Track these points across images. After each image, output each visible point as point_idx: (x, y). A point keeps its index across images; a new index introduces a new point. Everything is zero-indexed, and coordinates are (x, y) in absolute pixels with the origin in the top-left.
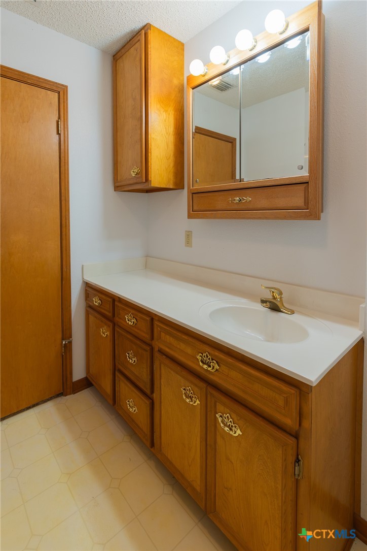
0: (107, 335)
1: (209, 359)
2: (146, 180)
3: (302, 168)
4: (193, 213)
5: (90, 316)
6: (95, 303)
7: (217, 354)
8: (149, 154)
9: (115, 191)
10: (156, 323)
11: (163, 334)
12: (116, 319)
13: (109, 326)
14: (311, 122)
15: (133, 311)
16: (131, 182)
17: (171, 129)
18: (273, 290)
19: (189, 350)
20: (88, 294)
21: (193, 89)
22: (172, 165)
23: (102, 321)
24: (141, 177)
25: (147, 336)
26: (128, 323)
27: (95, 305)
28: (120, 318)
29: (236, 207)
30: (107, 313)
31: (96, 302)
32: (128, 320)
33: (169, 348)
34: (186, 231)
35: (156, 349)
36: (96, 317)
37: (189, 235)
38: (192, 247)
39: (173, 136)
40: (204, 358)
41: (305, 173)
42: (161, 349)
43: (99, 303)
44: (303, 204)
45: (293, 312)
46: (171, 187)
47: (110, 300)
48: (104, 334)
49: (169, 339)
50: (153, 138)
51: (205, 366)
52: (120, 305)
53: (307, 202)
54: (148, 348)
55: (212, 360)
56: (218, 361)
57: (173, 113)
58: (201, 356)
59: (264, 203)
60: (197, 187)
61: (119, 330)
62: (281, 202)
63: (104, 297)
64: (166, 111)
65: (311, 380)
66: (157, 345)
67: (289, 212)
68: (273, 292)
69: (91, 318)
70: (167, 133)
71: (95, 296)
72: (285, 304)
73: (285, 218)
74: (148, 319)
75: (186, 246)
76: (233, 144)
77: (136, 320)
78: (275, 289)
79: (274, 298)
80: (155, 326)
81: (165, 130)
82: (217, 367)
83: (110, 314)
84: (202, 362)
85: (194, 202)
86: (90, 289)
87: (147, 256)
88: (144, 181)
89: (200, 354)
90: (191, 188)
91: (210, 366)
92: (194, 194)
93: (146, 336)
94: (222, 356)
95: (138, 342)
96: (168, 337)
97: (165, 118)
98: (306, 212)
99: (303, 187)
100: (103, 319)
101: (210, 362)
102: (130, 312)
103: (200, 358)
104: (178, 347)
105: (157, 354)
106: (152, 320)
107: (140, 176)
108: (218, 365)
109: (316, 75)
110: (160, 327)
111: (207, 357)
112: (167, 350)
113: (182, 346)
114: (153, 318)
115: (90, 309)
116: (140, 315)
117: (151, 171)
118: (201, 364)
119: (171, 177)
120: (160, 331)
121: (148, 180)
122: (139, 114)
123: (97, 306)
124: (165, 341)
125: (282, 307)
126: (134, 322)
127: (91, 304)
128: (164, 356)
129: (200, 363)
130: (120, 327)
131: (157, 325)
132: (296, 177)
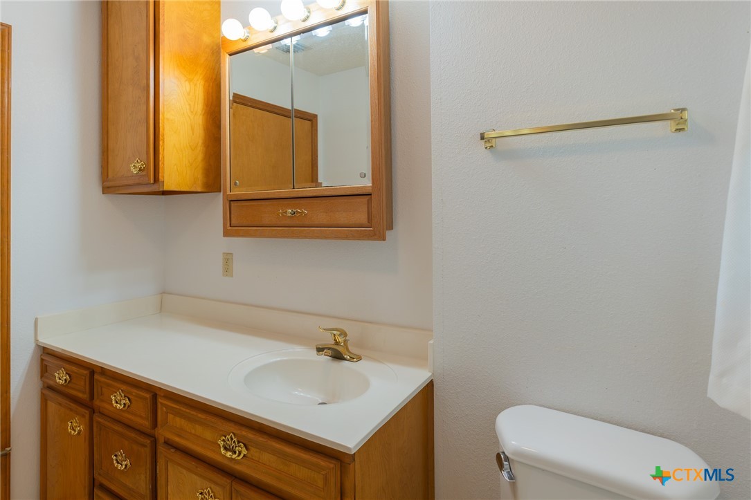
0: (79, 432)
1: (234, 442)
2: (155, 181)
3: (365, 176)
4: (232, 228)
5: (50, 403)
6: (58, 381)
7: (244, 433)
8: (161, 143)
9: (103, 193)
10: (160, 400)
11: (170, 416)
12: (97, 402)
13: (83, 416)
14: (372, 121)
15: (124, 387)
16: (131, 182)
17: (199, 106)
18: (335, 332)
19: (208, 435)
20: (46, 366)
21: (230, 55)
22: (200, 157)
23: (71, 410)
24: (147, 175)
25: (147, 423)
26: (116, 407)
27: (58, 384)
28: (102, 401)
29: (288, 222)
30: (80, 395)
31: (60, 377)
32: (117, 402)
33: (179, 436)
34: (224, 253)
35: (161, 440)
36: (60, 404)
37: (228, 259)
38: (232, 276)
39: (201, 117)
40: (228, 442)
41: (367, 183)
42: (168, 439)
43: (66, 380)
44: (366, 220)
45: (360, 359)
46: (199, 190)
47: (85, 372)
48: (75, 431)
49: (179, 422)
50: (168, 119)
51: (229, 454)
52: (103, 379)
53: (369, 219)
54: (147, 441)
55: (239, 442)
56: (247, 443)
57: (202, 83)
58: (223, 440)
59: (322, 218)
60: (238, 192)
61: (100, 420)
62: (342, 218)
63: (74, 369)
64: (190, 81)
65: (350, 446)
66: (163, 433)
67: (351, 231)
68: (335, 335)
69: (52, 406)
70: (192, 112)
71: (59, 368)
72: (350, 348)
73: (347, 237)
74: (148, 396)
75: (224, 275)
76: (312, 124)
77: (129, 400)
78: (336, 330)
79: (337, 343)
80: (159, 406)
81: (188, 107)
82: (244, 452)
83: (84, 396)
84: (225, 449)
85: (232, 212)
86: (48, 358)
87: (164, 293)
88: (152, 181)
89: (224, 438)
90: (229, 193)
91: (235, 453)
92: (232, 202)
93: (145, 424)
94: (250, 435)
95: (133, 435)
96: (178, 419)
97: (188, 89)
98: (370, 230)
99: (365, 199)
100: (73, 406)
101: (236, 447)
102: (118, 389)
103: (221, 443)
104: (193, 432)
105: (161, 449)
106: (155, 397)
107: (144, 173)
108: (247, 449)
109: (376, 67)
110: (166, 406)
111: (232, 439)
112: (177, 439)
113: (199, 430)
114: (156, 394)
115: (49, 391)
116: (135, 391)
117: (163, 167)
118: (223, 451)
119: (199, 175)
120: (167, 413)
121: (158, 180)
122: (145, 81)
123: (62, 385)
124: (174, 427)
125: (347, 353)
126: (125, 404)
127: (51, 383)
128: (173, 450)
129: (222, 449)
130: (102, 414)
131: (161, 403)
132: (358, 187)
